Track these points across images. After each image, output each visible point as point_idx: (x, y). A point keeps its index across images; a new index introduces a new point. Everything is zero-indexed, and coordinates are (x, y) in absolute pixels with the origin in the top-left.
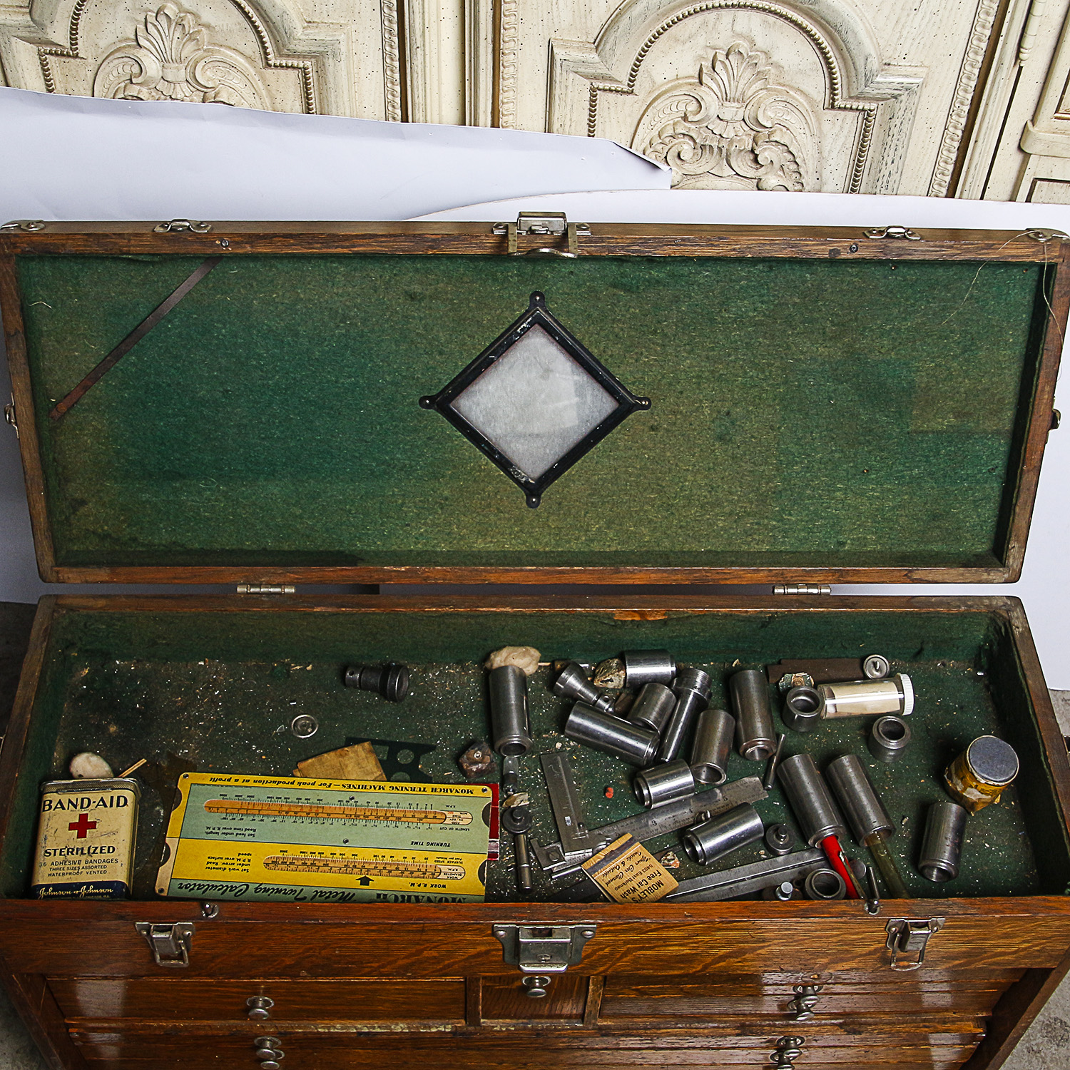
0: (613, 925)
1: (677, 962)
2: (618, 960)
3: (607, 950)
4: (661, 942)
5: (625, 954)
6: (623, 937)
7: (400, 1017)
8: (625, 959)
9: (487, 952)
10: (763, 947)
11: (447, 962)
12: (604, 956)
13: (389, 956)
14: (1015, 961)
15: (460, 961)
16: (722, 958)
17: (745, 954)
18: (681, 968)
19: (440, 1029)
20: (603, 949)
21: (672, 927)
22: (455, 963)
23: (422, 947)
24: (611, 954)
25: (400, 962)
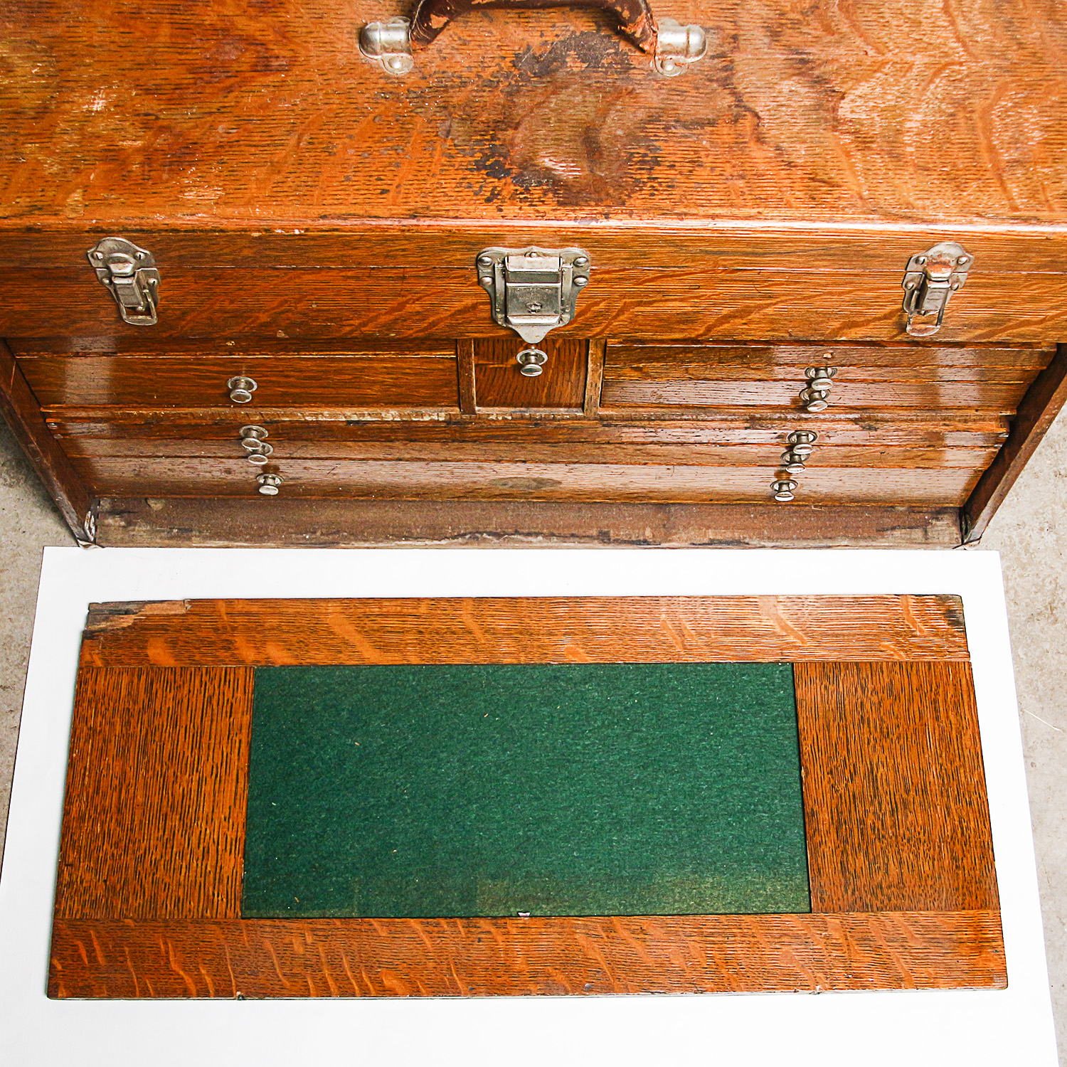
0: (608, 272)
1: (679, 322)
2: (615, 318)
3: (602, 305)
4: (659, 297)
5: (621, 312)
6: (618, 287)
7: (391, 403)
8: (621, 318)
9: (474, 306)
10: (769, 305)
11: (431, 319)
12: (600, 313)
13: (369, 310)
14: (1041, 333)
15: (446, 318)
16: (727, 318)
17: (750, 313)
18: (682, 331)
19: (433, 417)
20: (597, 304)
21: (671, 276)
22: (441, 320)
23: (404, 299)
24: (608, 310)
25: (383, 319)
